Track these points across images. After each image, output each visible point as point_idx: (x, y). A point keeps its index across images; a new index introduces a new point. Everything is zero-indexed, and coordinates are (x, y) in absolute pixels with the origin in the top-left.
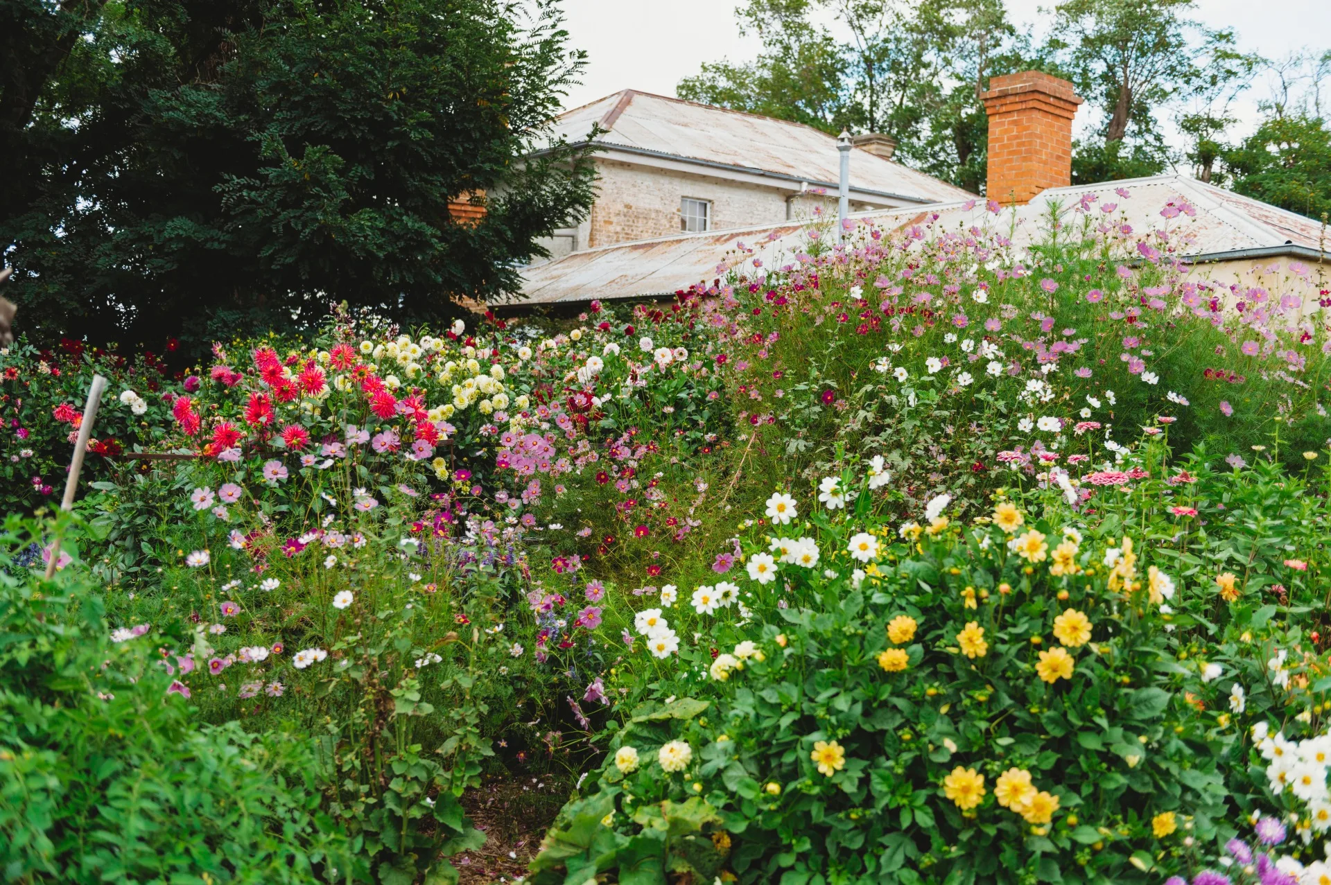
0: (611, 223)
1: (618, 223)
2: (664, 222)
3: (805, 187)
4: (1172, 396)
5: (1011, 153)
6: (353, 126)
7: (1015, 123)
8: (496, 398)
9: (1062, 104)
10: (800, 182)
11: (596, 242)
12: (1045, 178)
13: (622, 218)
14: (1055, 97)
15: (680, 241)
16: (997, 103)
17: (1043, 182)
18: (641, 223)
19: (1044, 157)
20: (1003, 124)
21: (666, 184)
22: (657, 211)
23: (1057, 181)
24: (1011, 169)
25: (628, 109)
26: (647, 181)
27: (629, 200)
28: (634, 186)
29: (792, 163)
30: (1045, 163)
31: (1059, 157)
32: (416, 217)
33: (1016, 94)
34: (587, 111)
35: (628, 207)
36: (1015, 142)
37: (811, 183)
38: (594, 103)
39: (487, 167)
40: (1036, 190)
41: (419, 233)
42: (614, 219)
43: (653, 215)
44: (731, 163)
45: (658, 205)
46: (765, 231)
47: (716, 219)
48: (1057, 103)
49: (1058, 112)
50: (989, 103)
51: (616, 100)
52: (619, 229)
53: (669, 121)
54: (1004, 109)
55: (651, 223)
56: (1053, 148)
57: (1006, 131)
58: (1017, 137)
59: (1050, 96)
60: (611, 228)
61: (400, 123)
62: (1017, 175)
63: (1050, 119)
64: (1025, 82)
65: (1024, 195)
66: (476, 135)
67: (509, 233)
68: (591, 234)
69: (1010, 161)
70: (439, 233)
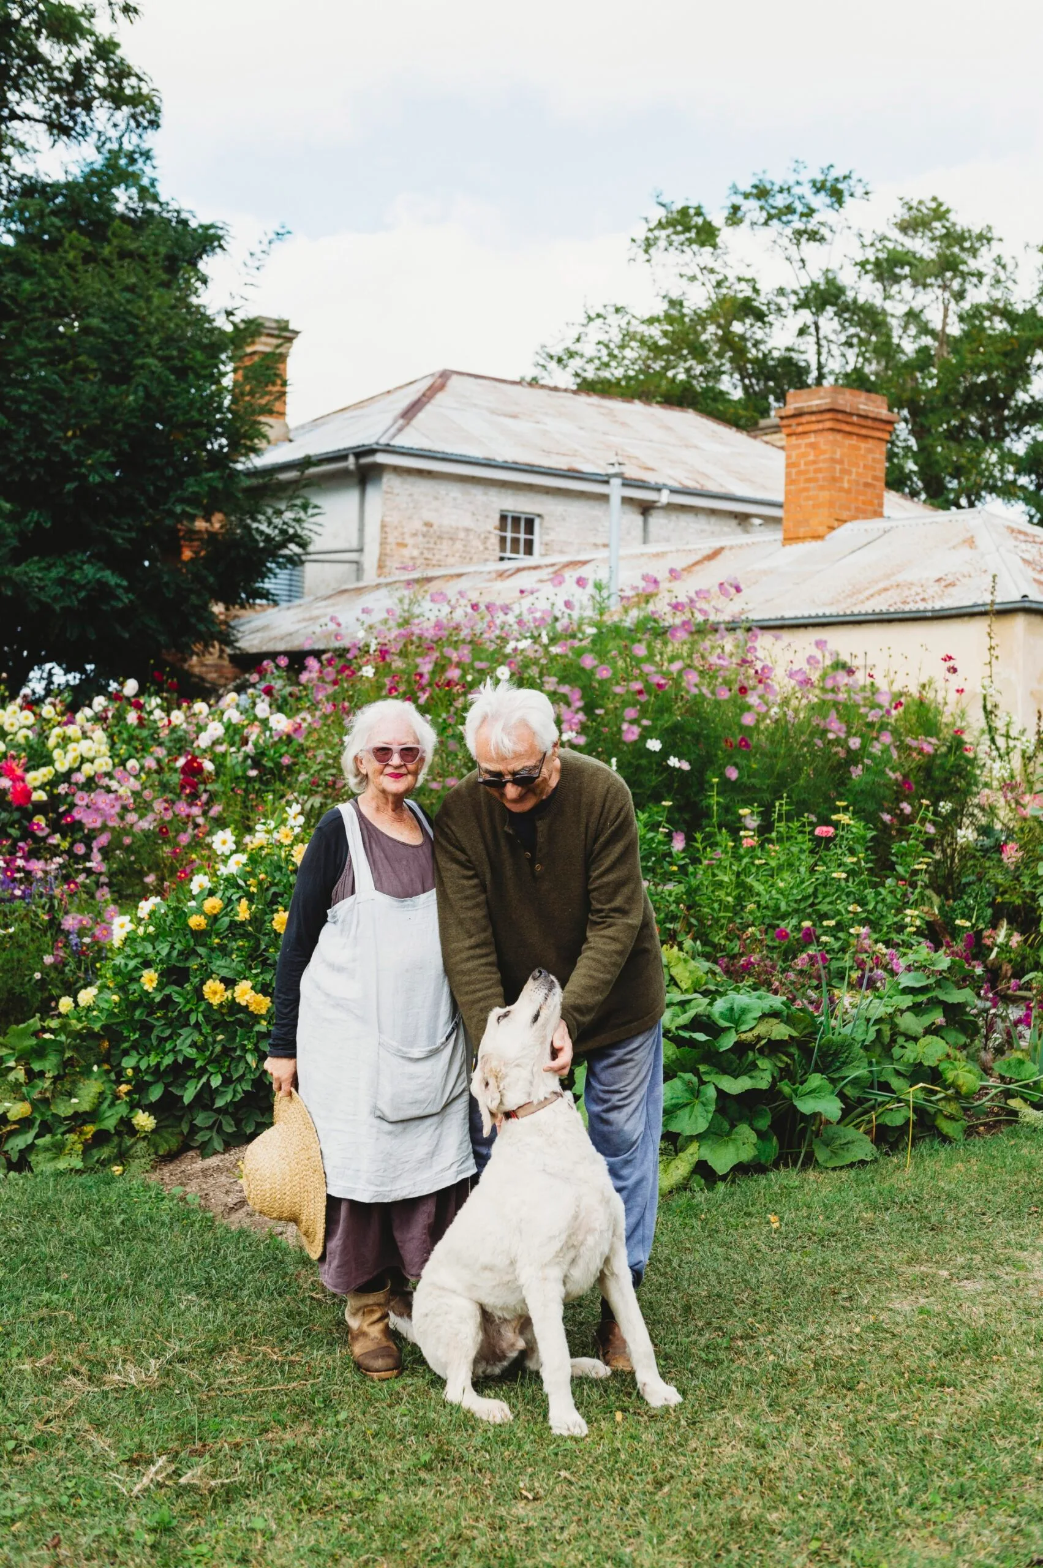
0: (405, 545)
1: (415, 546)
2: (477, 543)
3: (665, 497)
4: (673, 762)
5: (808, 480)
6: (27, 467)
7: (812, 446)
8: (97, 762)
9: (869, 423)
10: (659, 490)
11: (386, 570)
12: (849, 509)
13: (420, 539)
14: (859, 416)
15: (460, 575)
16: (793, 421)
17: (845, 515)
18: (445, 546)
19: (846, 485)
20: (798, 446)
21: (478, 495)
22: (467, 530)
23: (864, 512)
24: (808, 498)
25: (440, 397)
26: (454, 492)
27: (428, 516)
28: (436, 498)
29: (650, 464)
30: (848, 491)
31: (867, 485)
32: (100, 564)
33: (812, 413)
34: (391, 397)
35: (428, 525)
36: (812, 468)
37: (673, 491)
38: (400, 388)
39: (178, 509)
40: (836, 524)
41: (102, 584)
42: (409, 541)
43: (462, 535)
44: (565, 467)
45: (468, 522)
46: (553, 565)
47: (547, 538)
48: (863, 422)
49: (864, 432)
50: (785, 422)
51: (423, 386)
52: (416, 553)
53: (493, 412)
54: (800, 429)
55: (459, 545)
56: (858, 474)
57: (804, 455)
58: (814, 462)
59: (851, 414)
60: (406, 552)
61: (80, 464)
62: (814, 506)
63: (854, 441)
64: (821, 398)
65: (822, 530)
66: (170, 472)
67: (211, 580)
68: (380, 560)
69: (806, 489)
70: (125, 583)
